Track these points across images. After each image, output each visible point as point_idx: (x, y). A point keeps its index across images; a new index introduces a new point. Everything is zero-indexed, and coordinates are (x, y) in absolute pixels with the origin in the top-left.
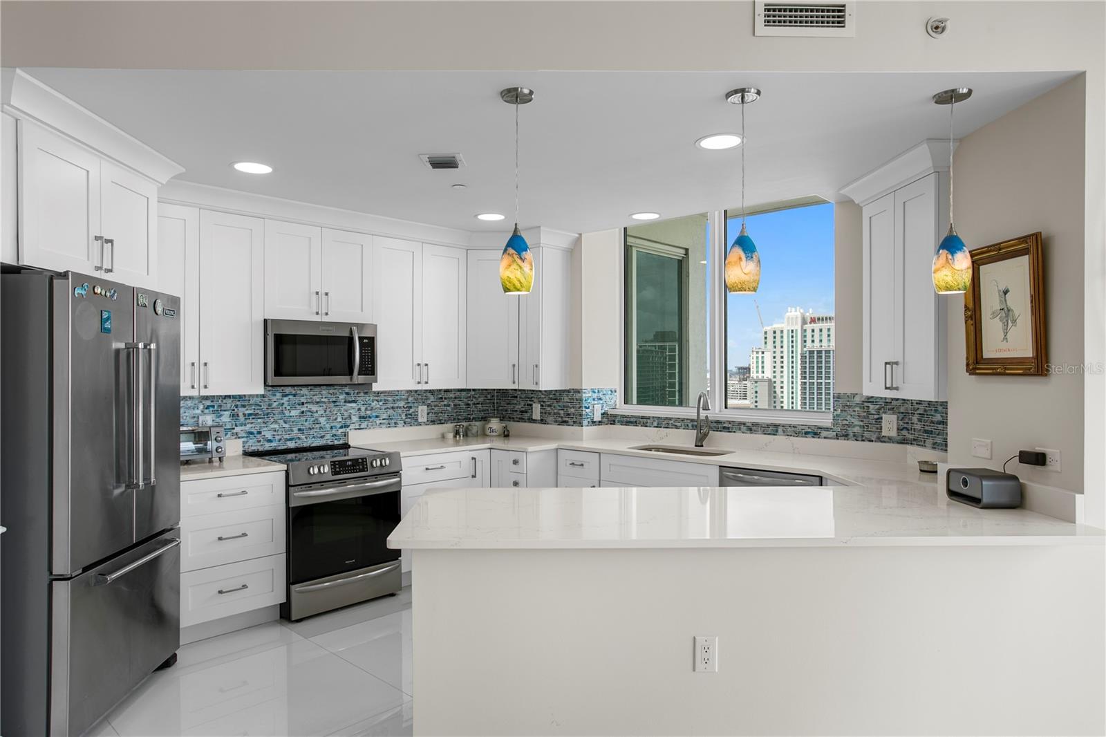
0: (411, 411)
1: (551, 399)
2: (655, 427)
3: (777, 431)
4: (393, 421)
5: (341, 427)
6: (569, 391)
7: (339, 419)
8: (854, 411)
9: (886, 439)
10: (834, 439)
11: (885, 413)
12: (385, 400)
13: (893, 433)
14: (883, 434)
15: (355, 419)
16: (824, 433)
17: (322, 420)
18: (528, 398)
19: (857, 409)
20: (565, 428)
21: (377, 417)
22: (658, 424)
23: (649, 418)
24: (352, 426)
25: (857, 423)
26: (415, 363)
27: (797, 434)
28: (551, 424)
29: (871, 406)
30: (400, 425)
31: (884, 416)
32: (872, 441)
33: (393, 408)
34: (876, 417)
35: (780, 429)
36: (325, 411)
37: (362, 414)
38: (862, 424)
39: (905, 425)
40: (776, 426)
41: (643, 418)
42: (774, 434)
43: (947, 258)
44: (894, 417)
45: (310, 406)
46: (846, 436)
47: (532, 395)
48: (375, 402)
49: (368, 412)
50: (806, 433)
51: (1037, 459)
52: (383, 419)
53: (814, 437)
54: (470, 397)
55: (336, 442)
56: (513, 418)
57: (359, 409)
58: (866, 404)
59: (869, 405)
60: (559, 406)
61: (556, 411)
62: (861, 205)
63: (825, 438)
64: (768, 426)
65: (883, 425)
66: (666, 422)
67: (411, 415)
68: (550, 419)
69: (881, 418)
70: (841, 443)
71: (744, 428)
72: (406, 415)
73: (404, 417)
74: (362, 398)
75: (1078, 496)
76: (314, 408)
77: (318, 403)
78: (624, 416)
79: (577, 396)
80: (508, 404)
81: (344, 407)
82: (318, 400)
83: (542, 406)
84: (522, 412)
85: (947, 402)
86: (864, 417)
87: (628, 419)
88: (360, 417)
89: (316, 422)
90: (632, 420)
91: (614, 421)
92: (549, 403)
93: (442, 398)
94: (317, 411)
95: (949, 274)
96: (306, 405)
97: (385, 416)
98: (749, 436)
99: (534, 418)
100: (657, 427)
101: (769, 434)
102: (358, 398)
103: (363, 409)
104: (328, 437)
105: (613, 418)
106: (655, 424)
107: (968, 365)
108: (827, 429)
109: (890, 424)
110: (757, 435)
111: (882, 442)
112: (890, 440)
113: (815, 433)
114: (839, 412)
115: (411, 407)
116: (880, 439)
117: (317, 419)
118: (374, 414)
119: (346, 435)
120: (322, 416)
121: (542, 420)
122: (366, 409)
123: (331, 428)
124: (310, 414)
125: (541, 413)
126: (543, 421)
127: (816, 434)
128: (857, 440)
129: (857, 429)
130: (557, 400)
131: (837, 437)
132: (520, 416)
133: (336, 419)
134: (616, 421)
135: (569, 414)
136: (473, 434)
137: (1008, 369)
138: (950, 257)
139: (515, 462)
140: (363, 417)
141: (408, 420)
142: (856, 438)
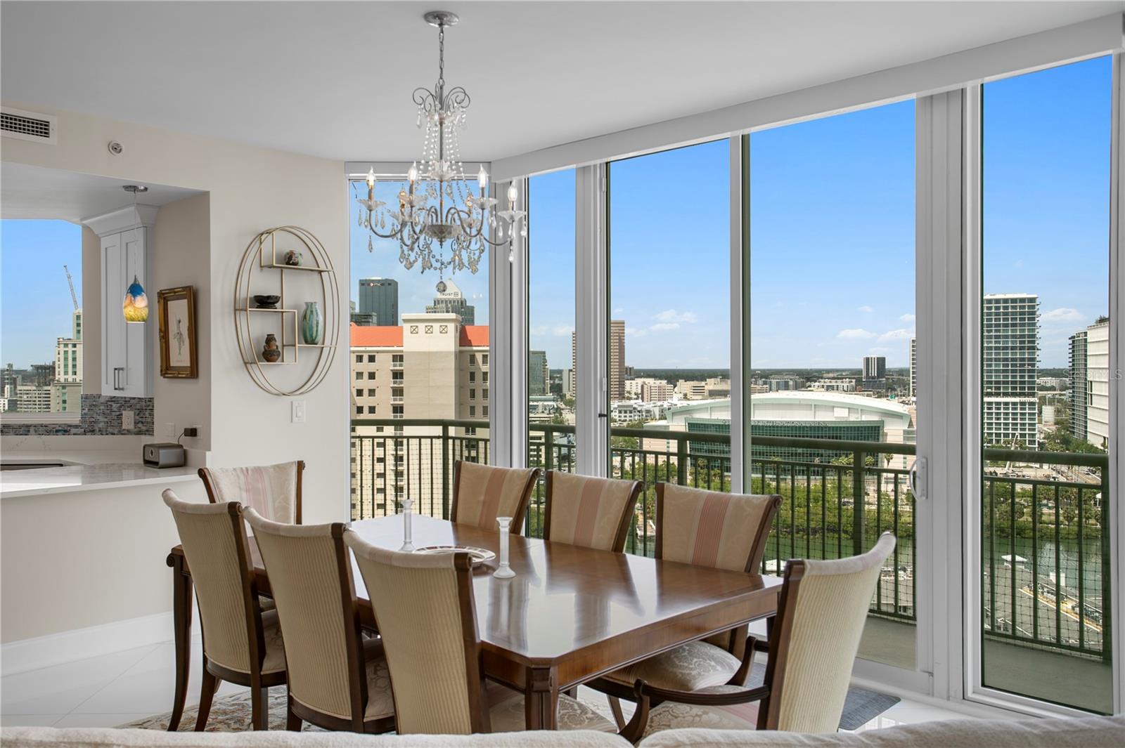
3: (29, 431)
8: (100, 409)
9: (126, 432)
10: (83, 434)
11: (125, 410)
13: (131, 427)
14: (124, 428)
16: (73, 430)
19: (102, 407)
25: (101, 418)
27: (49, 432)
29: (114, 405)
31: (124, 412)
32: (114, 434)
34: (118, 413)
35: (32, 429)
38: (106, 420)
39: (141, 419)
40: (28, 426)
42: (26, 435)
43: (131, 299)
44: (132, 413)
46: (93, 432)
50: (57, 431)
51: (192, 432)
53: (64, 434)
58: (110, 403)
59: (112, 403)
62: (100, 236)
63: (74, 434)
64: (20, 427)
65: (123, 420)
69: (122, 414)
70: (89, 437)
75: (207, 453)
85: (153, 398)
86: (108, 414)
95: (132, 310)
101: (21, 434)
107: (161, 371)
108: (76, 427)
109: (128, 419)
110: (9, 437)
111: (122, 434)
112: (129, 432)
113: (65, 430)
114: (86, 411)
116: (121, 433)
127: (65, 432)
128: (102, 434)
129: (101, 425)
131: (85, 433)
137: (180, 374)
138: (133, 298)
142: (101, 432)
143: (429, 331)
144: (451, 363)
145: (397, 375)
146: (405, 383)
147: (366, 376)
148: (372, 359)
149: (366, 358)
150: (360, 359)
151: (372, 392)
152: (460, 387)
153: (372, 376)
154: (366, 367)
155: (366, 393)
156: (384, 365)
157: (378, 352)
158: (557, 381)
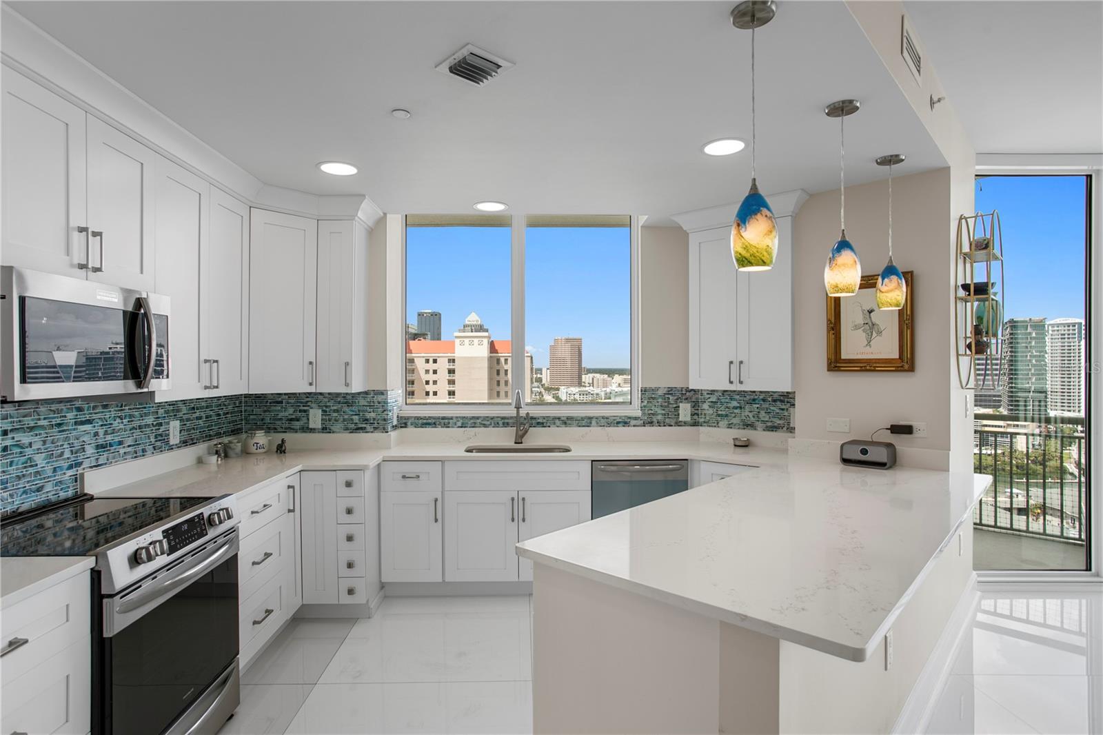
0: (162, 429)
1: (339, 403)
2: (459, 427)
3: (591, 423)
4: (141, 447)
5: (70, 467)
6: (366, 393)
7: (67, 454)
8: (658, 402)
9: (683, 424)
10: (641, 426)
11: (681, 402)
12: (131, 416)
13: (688, 419)
14: (680, 420)
15: (90, 450)
16: (633, 422)
17: (40, 460)
18: (301, 403)
19: (660, 400)
20: (361, 436)
21: (120, 443)
22: (463, 424)
23: (452, 418)
24: (86, 464)
25: (660, 411)
26: (202, 358)
27: (609, 425)
28: (339, 432)
29: (671, 398)
30: (149, 452)
31: (681, 405)
32: (672, 426)
33: (140, 427)
34: (675, 406)
35: (594, 422)
36: (44, 442)
37: (101, 441)
38: (663, 412)
39: (696, 412)
40: (590, 418)
41: (444, 418)
42: (588, 426)
44: (688, 406)
45: (19, 436)
46: (651, 423)
47: (308, 399)
48: (118, 420)
49: (109, 438)
50: (618, 423)
51: (904, 430)
52: (129, 446)
53: (624, 426)
54: (220, 405)
55: (63, 495)
56: (275, 429)
57: (96, 434)
58: (667, 396)
59: (670, 396)
60: (351, 411)
61: (346, 417)
62: (688, 232)
63: (634, 426)
64: (583, 419)
65: (680, 412)
66: (472, 421)
67: (161, 435)
68: (338, 427)
69: (679, 407)
70: (648, 429)
71: (557, 422)
72: (156, 437)
73: (153, 440)
74: (99, 416)
76: (25, 439)
77: (31, 429)
78: (418, 418)
79: (380, 398)
80: (265, 411)
81: (74, 433)
82: (32, 424)
83: (323, 411)
84: (291, 420)
86: (666, 407)
87: (425, 421)
88: (98, 447)
89: (30, 463)
90: (430, 421)
91: (406, 424)
92: (335, 408)
93: (193, 408)
94: (30, 444)
96: (10, 436)
97: (129, 441)
98: (564, 429)
99: (310, 427)
100: (462, 427)
101: (584, 426)
102: (94, 416)
103: (101, 432)
104: (49, 487)
105: (404, 421)
106: (459, 424)
107: (829, 364)
108: (636, 418)
109: (685, 411)
110: (572, 428)
111: (679, 426)
112: (685, 424)
113: (625, 422)
114: (645, 403)
115: (161, 424)
116: (678, 424)
117: (30, 459)
118: (117, 439)
119: (78, 479)
120: (39, 451)
121: (323, 429)
122: (106, 433)
123: (55, 470)
124: (19, 450)
125: (322, 420)
126: (325, 429)
127: (626, 424)
128: (660, 426)
129: (660, 417)
130: (349, 404)
131: (644, 424)
132: (287, 425)
133: (62, 454)
134: (409, 424)
135: (367, 420)
136: (237, 454)
137: (878, 367)
139: (349, 484)
140: (102, 446)
141: (158, 444)
142: (659, 424)
143: (471, 344)
144: (486, 364)
145: (451, 372)
146: (456, 377)
147: (431, 372)
148: (435, 361)
149: (431, 361)
150: (427, 361)
151: (435, 382)
152: (490, 379)
153: (435, 372)
154: (431, 366)
155: (431, 382)
156: (443, 366)
157: (439, 357)
158: (539, 376)
